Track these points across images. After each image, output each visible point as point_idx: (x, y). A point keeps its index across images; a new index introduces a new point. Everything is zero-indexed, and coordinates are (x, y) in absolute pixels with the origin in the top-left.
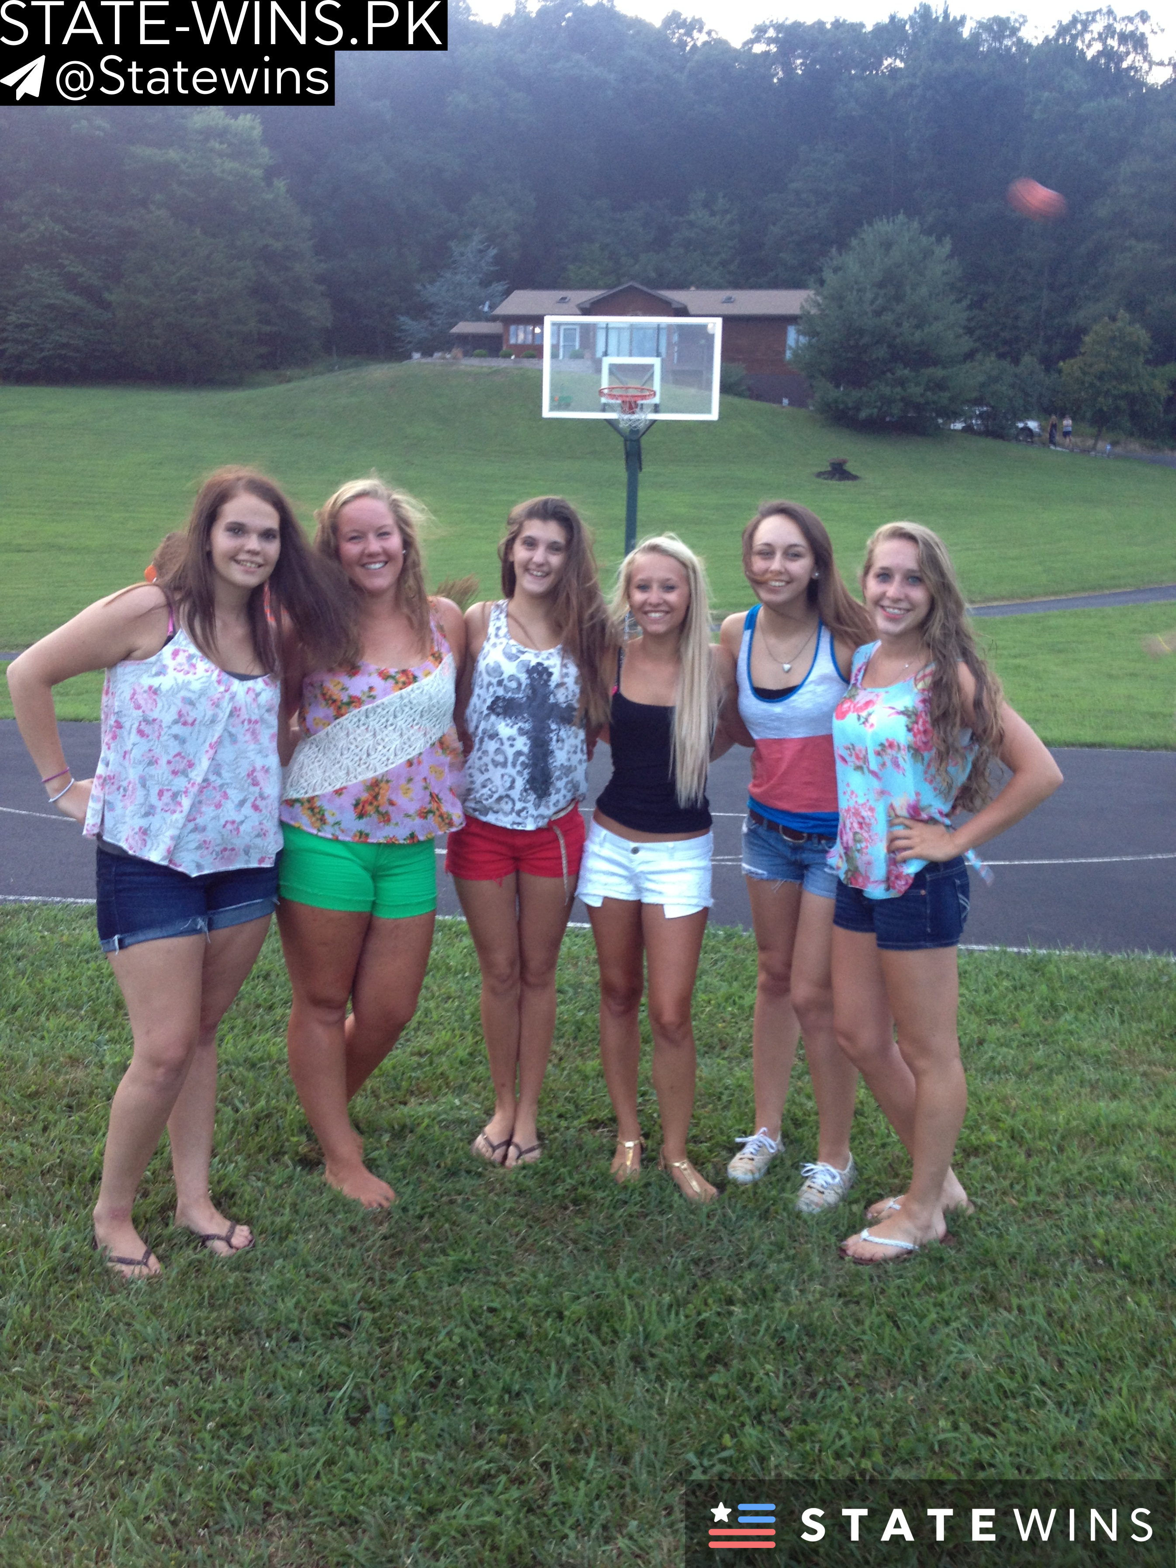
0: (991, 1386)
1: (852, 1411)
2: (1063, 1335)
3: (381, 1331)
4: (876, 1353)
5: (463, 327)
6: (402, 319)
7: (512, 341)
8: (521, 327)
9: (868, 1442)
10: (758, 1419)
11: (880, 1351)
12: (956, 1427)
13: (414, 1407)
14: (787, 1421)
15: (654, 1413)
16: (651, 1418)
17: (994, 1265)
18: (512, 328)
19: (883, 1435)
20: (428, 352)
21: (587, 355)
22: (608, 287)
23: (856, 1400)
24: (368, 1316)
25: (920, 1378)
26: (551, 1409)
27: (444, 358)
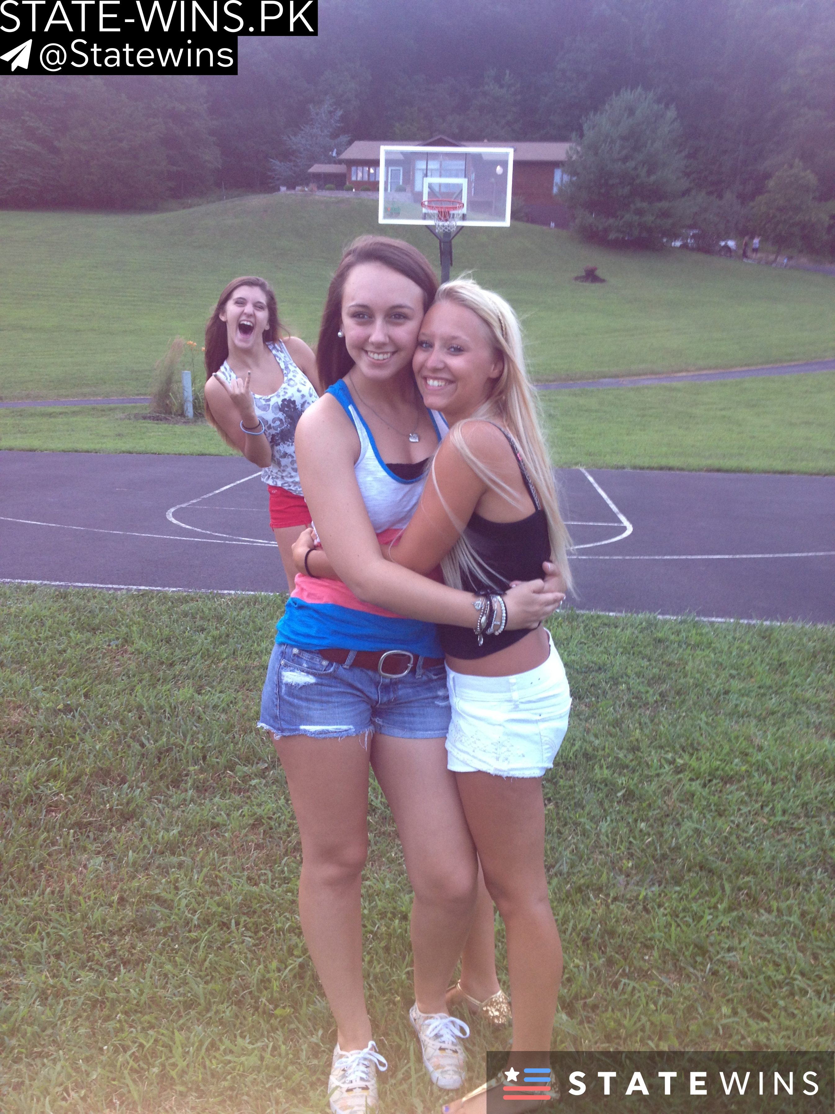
5: (317, 168)
6: (273, 161)
7: (354, 178)
8: (360, 168)
18: (353, 169)
20: (291, 186)
21: (408, 189)
22: (423, 139)
27: (304, 191)
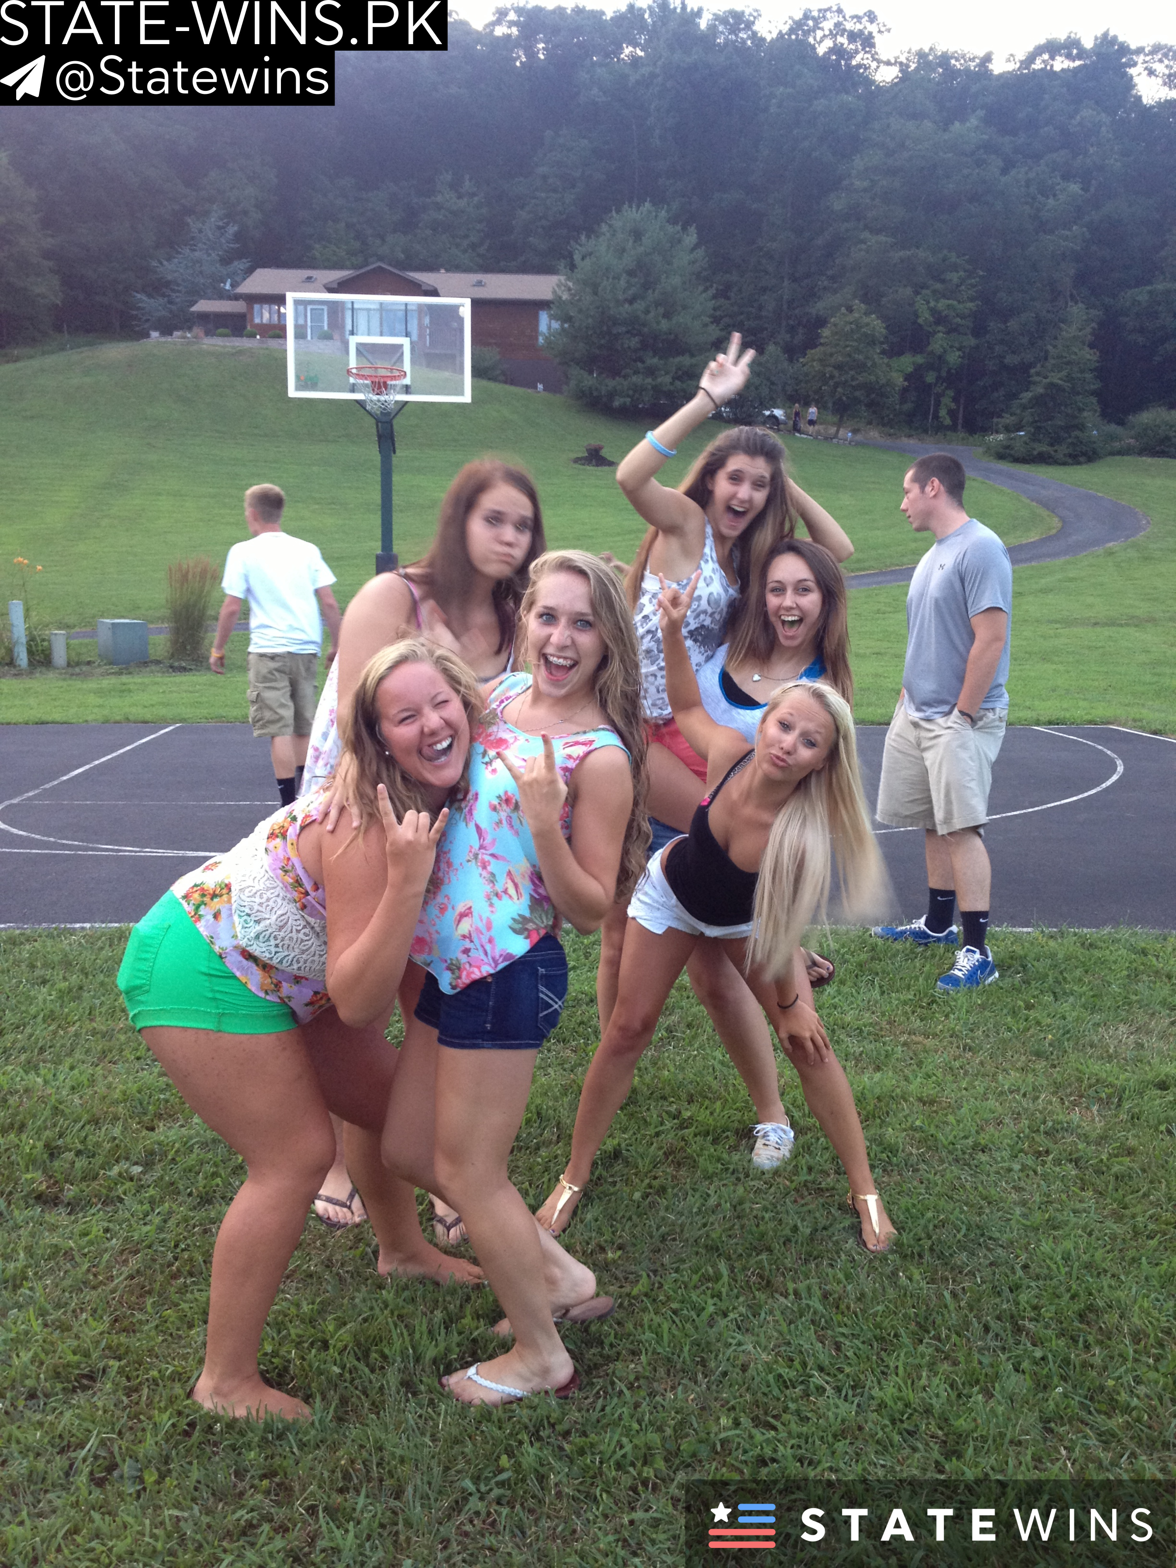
0: (770, 1377)
1: (632, 1417)
2: (840, 1317)
3: (129, 1379)
4: (654, 1352)
5: (203, 306)
6: (139, 296)
7: (257, 321)
8: (266, 307)
9: (649, 1448)
10: (536, 1436)
11: (660, 1350)
12: (737, 1424)
13: (167, 1460)
14: (566, 1434)
15: (427, 1440)
16: (424, 1445)
17: (770, 1250)
18: (256, 307)
19: (664, 1439)
20: (167, 330)
21: (336, 336)
22: (354, 267)
23: (637, 1406)
24: (114, 1364)
25: (700, 1376)
26: (318, 1447)
27: (184, 337)
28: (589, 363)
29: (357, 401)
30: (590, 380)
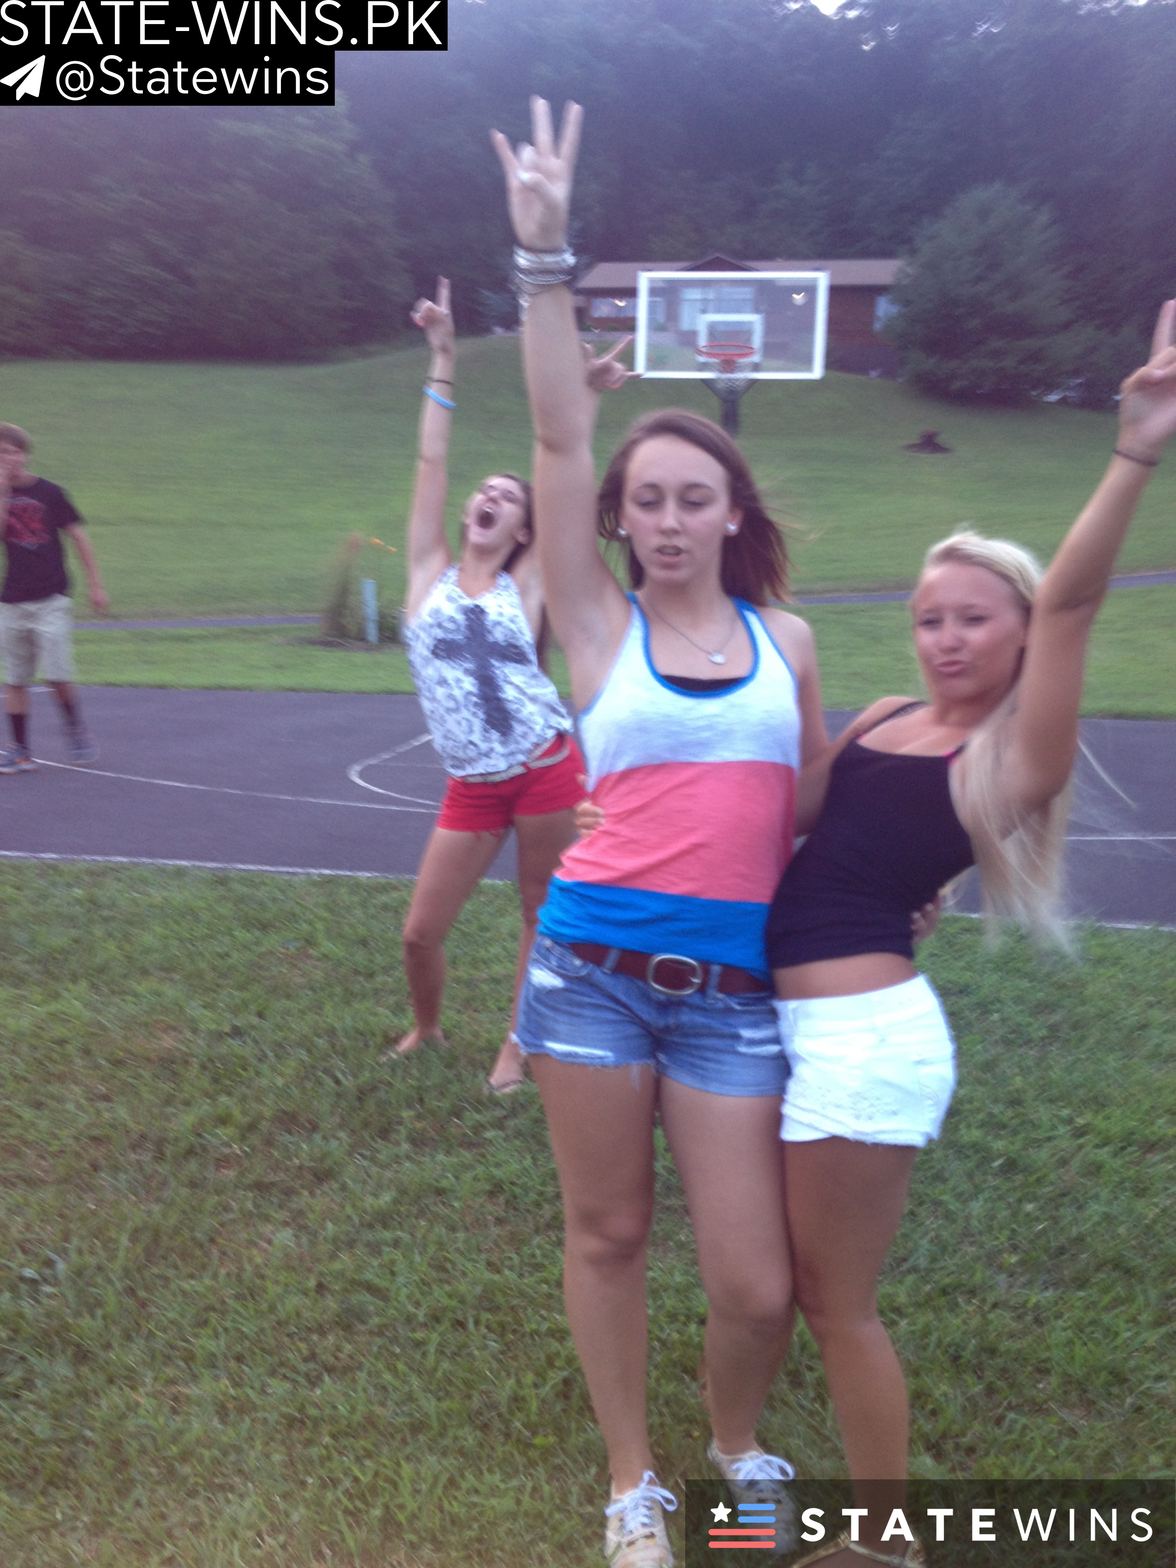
6: (485, 293)
7: (597, 314)
8: (603, 300)
18: (597, 301)
20: (510, 327)
21: (671, 327)
22: (692, 259)
28: (931, 346)
29: (705, 382)
30: (929, 363)
